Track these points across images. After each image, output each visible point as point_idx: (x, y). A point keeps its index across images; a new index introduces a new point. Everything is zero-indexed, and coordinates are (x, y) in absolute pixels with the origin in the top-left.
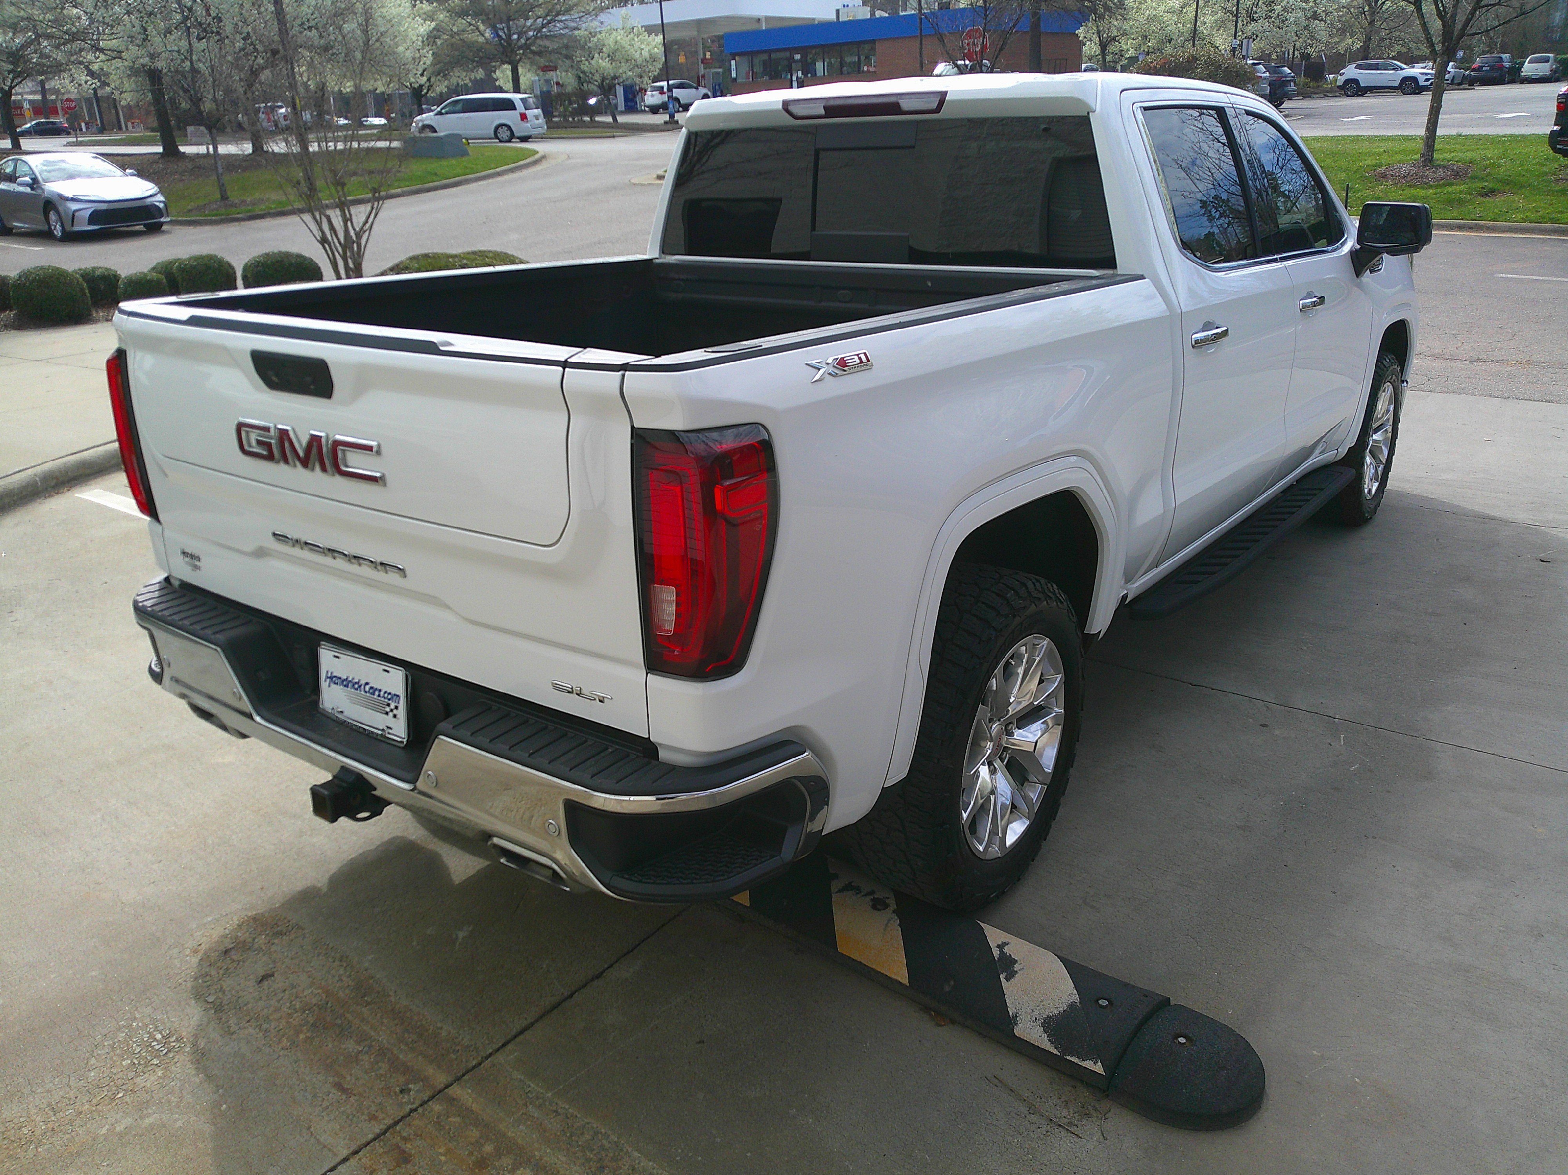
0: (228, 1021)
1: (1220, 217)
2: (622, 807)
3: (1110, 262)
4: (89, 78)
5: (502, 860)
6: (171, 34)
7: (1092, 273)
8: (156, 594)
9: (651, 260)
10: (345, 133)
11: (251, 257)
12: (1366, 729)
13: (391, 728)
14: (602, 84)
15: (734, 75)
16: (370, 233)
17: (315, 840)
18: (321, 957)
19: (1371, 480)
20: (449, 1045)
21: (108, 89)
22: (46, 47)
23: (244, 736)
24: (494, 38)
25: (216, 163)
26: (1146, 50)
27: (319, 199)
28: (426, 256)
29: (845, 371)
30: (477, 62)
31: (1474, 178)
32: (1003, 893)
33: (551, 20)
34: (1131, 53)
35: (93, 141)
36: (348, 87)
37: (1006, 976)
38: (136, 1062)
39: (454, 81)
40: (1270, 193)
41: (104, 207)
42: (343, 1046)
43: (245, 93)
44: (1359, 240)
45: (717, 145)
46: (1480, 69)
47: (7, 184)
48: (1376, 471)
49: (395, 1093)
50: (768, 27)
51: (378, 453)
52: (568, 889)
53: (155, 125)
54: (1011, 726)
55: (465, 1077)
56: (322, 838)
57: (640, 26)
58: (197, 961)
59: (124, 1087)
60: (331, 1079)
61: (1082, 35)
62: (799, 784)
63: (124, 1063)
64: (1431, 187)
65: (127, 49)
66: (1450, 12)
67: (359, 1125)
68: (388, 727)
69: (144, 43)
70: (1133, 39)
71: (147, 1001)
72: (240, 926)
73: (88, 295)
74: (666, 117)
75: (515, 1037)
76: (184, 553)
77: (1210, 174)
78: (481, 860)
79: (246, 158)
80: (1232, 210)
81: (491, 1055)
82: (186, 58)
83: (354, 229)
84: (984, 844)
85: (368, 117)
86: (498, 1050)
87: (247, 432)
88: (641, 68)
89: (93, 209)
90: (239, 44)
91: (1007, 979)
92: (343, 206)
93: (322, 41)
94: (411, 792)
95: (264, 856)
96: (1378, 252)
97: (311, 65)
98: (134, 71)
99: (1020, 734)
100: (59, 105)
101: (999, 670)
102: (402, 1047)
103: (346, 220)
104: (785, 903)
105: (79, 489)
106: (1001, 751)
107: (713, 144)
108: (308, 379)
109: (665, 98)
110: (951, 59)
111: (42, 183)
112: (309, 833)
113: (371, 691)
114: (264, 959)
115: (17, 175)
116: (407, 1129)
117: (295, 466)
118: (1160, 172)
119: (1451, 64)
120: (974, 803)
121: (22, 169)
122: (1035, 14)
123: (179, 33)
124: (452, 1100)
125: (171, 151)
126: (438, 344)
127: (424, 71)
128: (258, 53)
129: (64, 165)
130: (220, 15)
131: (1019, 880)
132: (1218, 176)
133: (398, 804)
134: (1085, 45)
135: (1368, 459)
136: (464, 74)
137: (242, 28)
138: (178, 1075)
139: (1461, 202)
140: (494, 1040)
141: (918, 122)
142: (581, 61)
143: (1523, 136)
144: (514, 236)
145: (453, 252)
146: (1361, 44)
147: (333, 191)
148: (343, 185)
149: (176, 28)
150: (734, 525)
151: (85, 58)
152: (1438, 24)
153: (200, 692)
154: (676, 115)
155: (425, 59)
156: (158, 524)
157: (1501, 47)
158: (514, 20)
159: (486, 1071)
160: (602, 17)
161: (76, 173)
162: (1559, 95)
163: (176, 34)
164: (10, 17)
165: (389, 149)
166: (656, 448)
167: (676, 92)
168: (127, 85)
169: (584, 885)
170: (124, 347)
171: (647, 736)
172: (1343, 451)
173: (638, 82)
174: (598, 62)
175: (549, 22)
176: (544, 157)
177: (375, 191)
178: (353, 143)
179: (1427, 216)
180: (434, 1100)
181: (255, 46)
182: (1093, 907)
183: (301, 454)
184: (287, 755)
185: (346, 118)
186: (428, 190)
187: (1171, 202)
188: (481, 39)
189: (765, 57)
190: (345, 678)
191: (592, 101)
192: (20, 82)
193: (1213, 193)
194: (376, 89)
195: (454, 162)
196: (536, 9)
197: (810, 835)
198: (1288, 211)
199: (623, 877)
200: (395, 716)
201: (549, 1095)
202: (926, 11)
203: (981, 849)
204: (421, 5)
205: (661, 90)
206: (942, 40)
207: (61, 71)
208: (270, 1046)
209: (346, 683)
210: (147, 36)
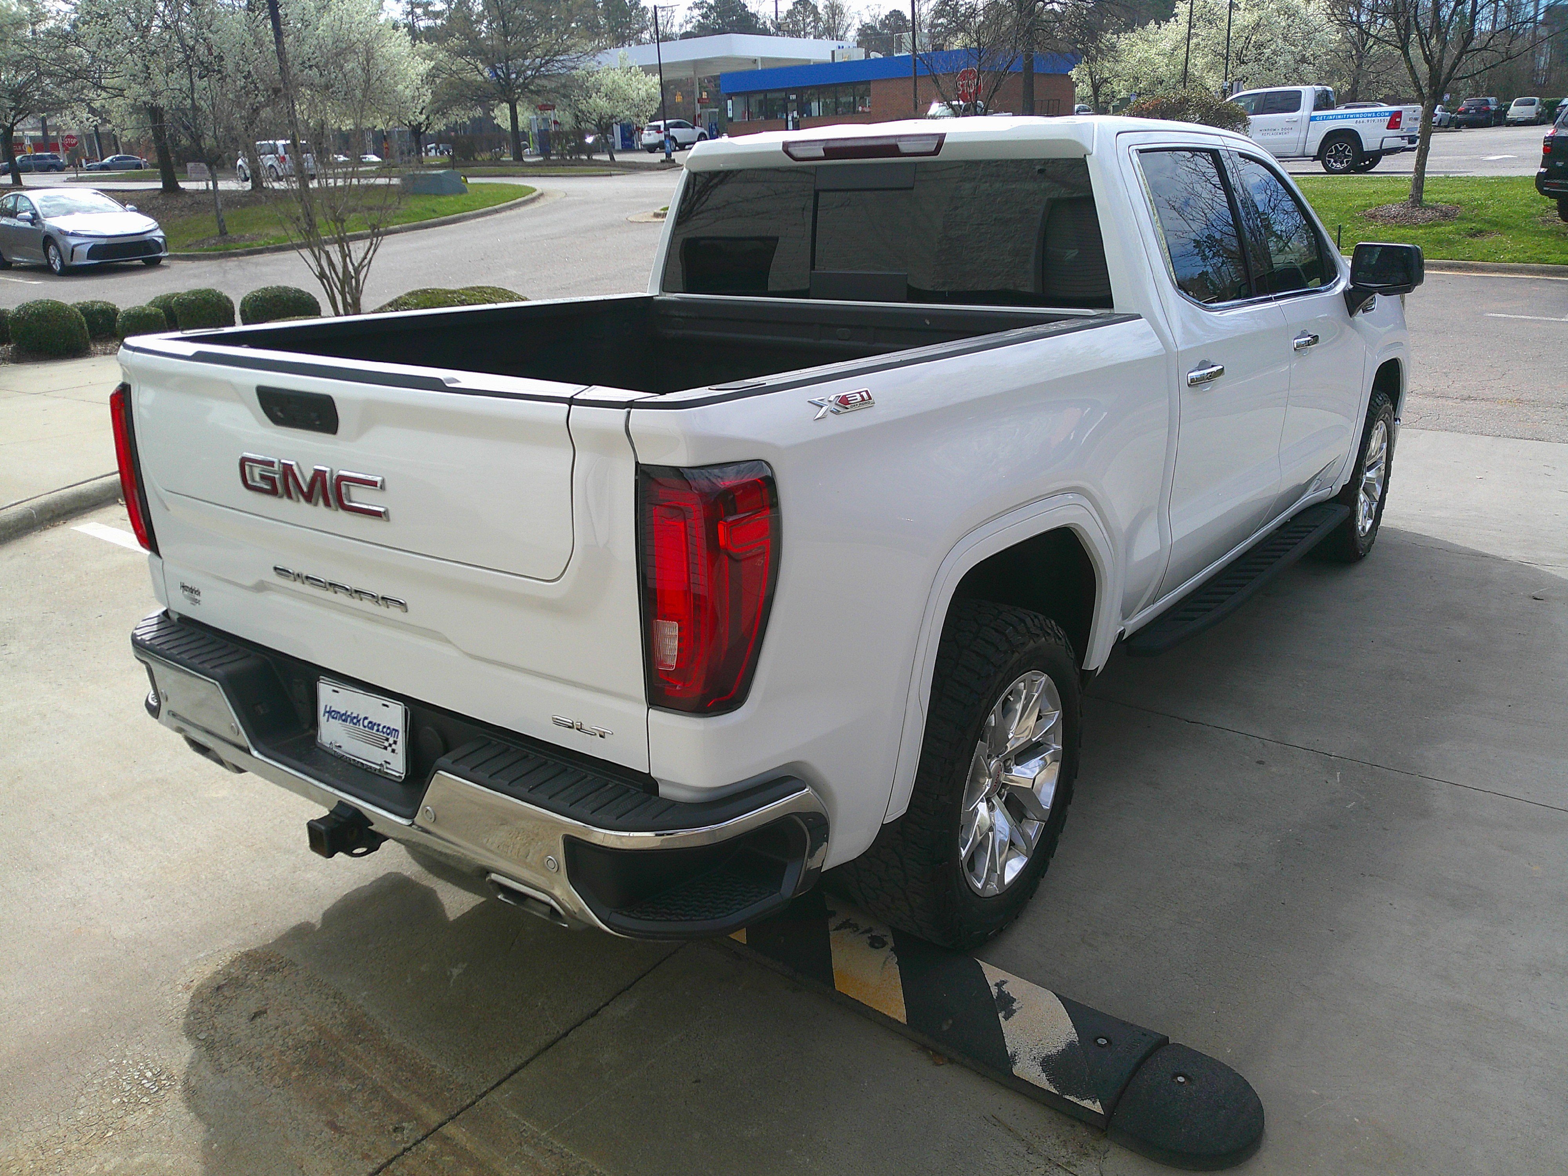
0: (219, 1058)
1: (1213, 257)
2: (622, 843)
3: (1107, 302)
4: (90, 115)
5: (499, 897)
6: (173, 73)
7: (1088, 312)
8: (155, 628)
9: (652, 297)
10: (345, 170)
11: (249, 292)
12: (1362, 766)
13: (389, 763)
14: (600, 123)
15: (730, 115)
16: (368, 269)
17: (309, 876)
18: (314, 994)
19: (1365, 517)
20: (443, 1083)
21: (109, 126)
22: (47, 84)
23: (240, 771)
24: (492, 77)
25: (215, 198)
26: (1138, 91)
27: (319, 236)
28: (425, 291)
29: (847, 408)
30: (476, 100)
31: (1462, 219)
32: (1001, 930)
33: (549, 60)
34: (1124, 94)
35: (94, 177)
36: (348, 125)
37: (1005, 1015)
38: (126, 1101)
39: (453, 119)
40: (1263, 232)
41: (104, 241)
42: (336, 1085)
43: (246, 130)
44: (1353, 280)
45: (716, 185)
46: (1466, 112)
47: (8, 219)
48: (1370, 508)
49: (389, 1131)
50: (764, 67)
51: (382, 488)
52: (566, 926)
53: (155, 161)
54: (1009, 762)
55: (458, 1117)
56: (315, 874)
57: (637, 66)
58: (189, 997)
59: (113, 1126)
60: (324, 1118)
61: (1075, 77)
62: (797, 819)
63: (114, 1101)
64: (1421, 227)
65: (130, 87)
66: (1437, 56)
67: (352, 1165)
68: (386, 762)
69: (147, 82)
70: (1125, 81)
71: (138, 1038)
72: (233, 962)
73: (86, 328)
74: (663, 156)
75: (511, 1075)
76: (184, 587)
77: (1203, 214)
78: (477, 897)
79: (244, 194)
80: (1226, 250)
81: (485, 1093)
82: (188, 96)
83: (353, 265)
84: (983, 881)
85: (366, 154)
86: (493, 1088)
87: (251, 466)
88: (637, 107)
89: (92, 244)
90: (241, 83)
91: (1006, 1018)
92: (342, 241)
93: (323, 80)
94: (408, 827)
95: (258, 892)
96: (1370, 292)
97: (312, 103)
98: (136, 109)
99: (1018, 770)
100: (60, 141)
101: (998, 706)
102: (396, 1084)
103: (344, 256)
104: (782, 941)
105: (74, 521)
106: (999, 787)
107: (711, 184)
108: (314, 415)
109: (662, 137)
110: (945, 99)
111: (42, 218)
112: (303, 868)
113: (370, 725)
114: (257, 995)
115: (18, 210)
116: (401, 1168)
117: (298, 501)
118: (1156, 212)
119: (1438, 106)
120: (973, 840)
121: (22, 204)
122: (1028, 56)
123: (181, 72)
124: (446, 1139)
125: (171, 187)
126: (445, 382)
127: (423, 109)
128: (259, 92)
129: (63, 201)
130: (222, 54)
131: (1017, 917)
132: (1210, 215)
133: (393, 839)
134: (1077, 86)
135: (1362, 497)
136: (463, 112)
137: (243, 66)
138: (168, 1114)
139: (1450, 243)
140: (489, 1078)
141: (915, 164)
142: (579, 100)
143: (1510, 178)
144: (512, 272)
145: (452, 288)
146: (1349, 87)
147: (333, 227)
148: (343, 221)
149: (178, 66)
150: (736, 561)
151: (87, 96)
152: (1425, 67)
153: (196, 726)
154: (673, 154)
155: (424, 97)
156: (157, 558)
157: (1488, 90)
158: (512, 60)
159: (481, 1109)
160: (600, 57)
161: (75, 208)
162: (1546, 138)
163: (178, 73)
164: (13, 56)
165: (389, 186)
166: (660, 484)
167: (673, 131)
168: (128, 123)
169: (582, 922)
170: (128, 382)
171: (647, 772)
172: (1337, 489)
173: (634, 121)
174: (595, 101)
175: (547, 62)
176: (542, 195)
177: (373, 227)
178: (353, 180)
179: (1419, 256)
180: (428, 1139)
181: (256, 85)
182: (1091, 945)
183: (305, 489)
184: (282, 789)
185: (345, 156)
186: (427, 227)
187: (1167, 242)
188: (479, 78)
189: (761, 97)
190: (344, 712)
191: (589, 140)
192: (22, 119)
193: (1206, 233)
194: (375, 127)
195: (452, 198)
196: (535, 49)
197: (809, 872)
198: (1280, 251)
199: (621, 914)
200: (393, 751)
201: (544, 1134)
202: (920, 53)
203: (979, 886)
204: (420, 45)
205: (657, 129)
206: (936, 82)
207: (63, 108)
208: (262, 1084)
209: (344, 717)
210: (150, 74)
